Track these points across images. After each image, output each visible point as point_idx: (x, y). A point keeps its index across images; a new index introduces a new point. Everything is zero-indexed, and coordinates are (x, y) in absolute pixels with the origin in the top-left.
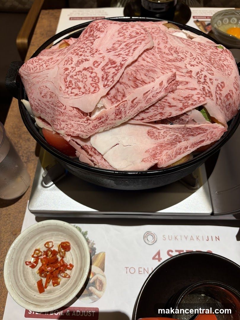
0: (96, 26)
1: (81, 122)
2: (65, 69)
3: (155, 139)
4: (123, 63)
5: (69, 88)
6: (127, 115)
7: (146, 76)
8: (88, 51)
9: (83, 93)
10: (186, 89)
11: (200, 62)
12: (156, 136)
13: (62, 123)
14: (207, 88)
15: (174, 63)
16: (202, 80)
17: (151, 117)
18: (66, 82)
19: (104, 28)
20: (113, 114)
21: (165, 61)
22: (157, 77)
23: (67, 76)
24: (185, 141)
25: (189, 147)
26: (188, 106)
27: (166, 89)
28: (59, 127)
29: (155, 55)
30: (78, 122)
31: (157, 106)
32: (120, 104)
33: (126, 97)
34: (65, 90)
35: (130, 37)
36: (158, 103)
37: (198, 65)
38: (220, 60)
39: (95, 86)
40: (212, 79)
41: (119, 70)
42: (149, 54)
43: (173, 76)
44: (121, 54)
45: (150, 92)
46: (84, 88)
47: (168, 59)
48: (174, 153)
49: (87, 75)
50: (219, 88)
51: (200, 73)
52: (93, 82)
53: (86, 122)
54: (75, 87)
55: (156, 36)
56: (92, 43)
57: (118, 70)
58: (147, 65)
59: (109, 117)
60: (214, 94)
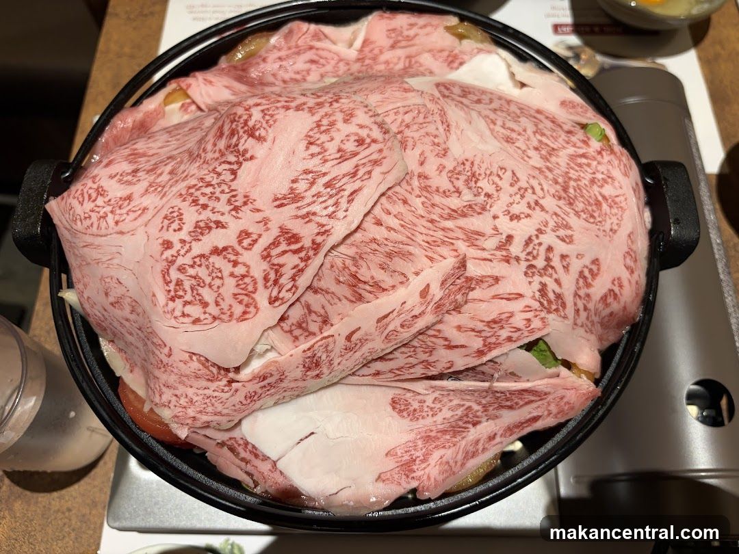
0: (245, 117)
1: (213, 391)
2: (163, 244)
3: (411, 420)
4: (319, 239)
5: (177, 300)
6: (336, 368)
7: (383, 269)
8: (224, 198)
9: (215, 318)
10: (495, 297)
11: (537, 203)
12: (415, 410)
13: (164, 389)
14: (551, 285)
15: (462, 222)
16: (540, 263)
17: (398, 369)
18: (167, 283)
19: (268, 128)
20: (298, 367)
21: (438, 220)
22: (413, 270)
23: (169, 267)
24: (490, 422)
25: (498, 436)
26: (498, 345)
27: (439, 306)
28: (157, 400)
29: (409, 202)
30: (206, 392)
31: (414, 347)
32: (314, 344)
33: (332, 325)
34: (167, 305)
35: (340, 158)
36: (416, 340)
37: (530, 212)
38: (593, 181)
39: (245, 303)
40: (567, 256)
41: (309, 258)
42: (395, 202)
43: (459, 268)
44: (314, 214)
45: (395, 313)
46: (217, 304)
47: (447, 211)
48: (460, 457)
49: (223, 268)
50: (585, 278)
51: (536, 241)
52: (241, 291)
53: (226, 389)
54: (193, 299)
55: (416, 135)
56: (234, 172)
57: (307, 259)
58: (386, 239)
59: (288, 374)
60: (569, 300)
